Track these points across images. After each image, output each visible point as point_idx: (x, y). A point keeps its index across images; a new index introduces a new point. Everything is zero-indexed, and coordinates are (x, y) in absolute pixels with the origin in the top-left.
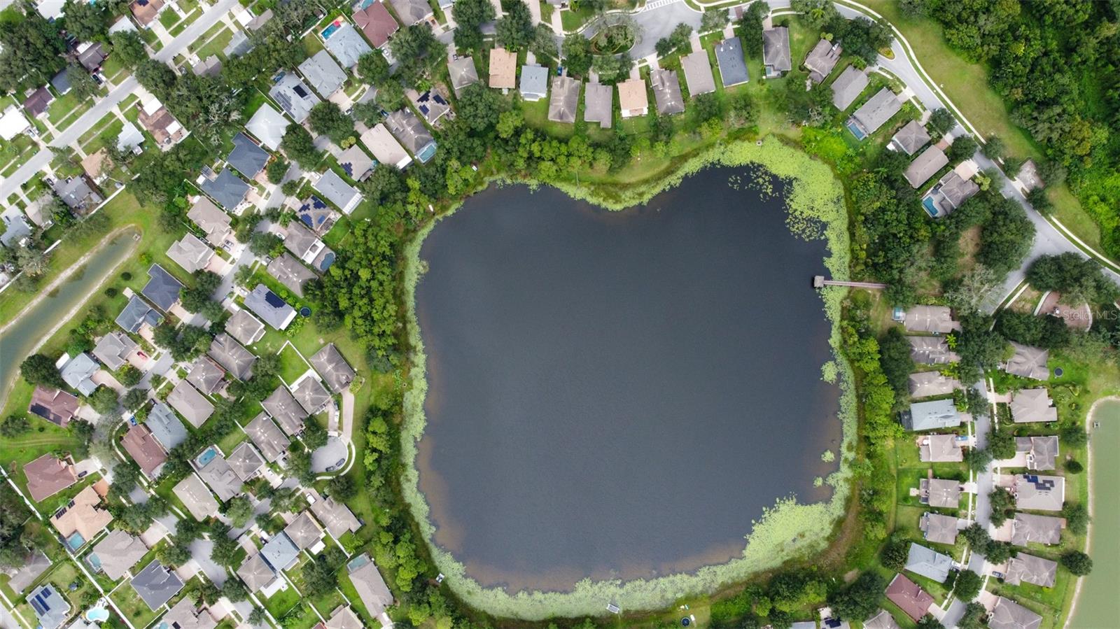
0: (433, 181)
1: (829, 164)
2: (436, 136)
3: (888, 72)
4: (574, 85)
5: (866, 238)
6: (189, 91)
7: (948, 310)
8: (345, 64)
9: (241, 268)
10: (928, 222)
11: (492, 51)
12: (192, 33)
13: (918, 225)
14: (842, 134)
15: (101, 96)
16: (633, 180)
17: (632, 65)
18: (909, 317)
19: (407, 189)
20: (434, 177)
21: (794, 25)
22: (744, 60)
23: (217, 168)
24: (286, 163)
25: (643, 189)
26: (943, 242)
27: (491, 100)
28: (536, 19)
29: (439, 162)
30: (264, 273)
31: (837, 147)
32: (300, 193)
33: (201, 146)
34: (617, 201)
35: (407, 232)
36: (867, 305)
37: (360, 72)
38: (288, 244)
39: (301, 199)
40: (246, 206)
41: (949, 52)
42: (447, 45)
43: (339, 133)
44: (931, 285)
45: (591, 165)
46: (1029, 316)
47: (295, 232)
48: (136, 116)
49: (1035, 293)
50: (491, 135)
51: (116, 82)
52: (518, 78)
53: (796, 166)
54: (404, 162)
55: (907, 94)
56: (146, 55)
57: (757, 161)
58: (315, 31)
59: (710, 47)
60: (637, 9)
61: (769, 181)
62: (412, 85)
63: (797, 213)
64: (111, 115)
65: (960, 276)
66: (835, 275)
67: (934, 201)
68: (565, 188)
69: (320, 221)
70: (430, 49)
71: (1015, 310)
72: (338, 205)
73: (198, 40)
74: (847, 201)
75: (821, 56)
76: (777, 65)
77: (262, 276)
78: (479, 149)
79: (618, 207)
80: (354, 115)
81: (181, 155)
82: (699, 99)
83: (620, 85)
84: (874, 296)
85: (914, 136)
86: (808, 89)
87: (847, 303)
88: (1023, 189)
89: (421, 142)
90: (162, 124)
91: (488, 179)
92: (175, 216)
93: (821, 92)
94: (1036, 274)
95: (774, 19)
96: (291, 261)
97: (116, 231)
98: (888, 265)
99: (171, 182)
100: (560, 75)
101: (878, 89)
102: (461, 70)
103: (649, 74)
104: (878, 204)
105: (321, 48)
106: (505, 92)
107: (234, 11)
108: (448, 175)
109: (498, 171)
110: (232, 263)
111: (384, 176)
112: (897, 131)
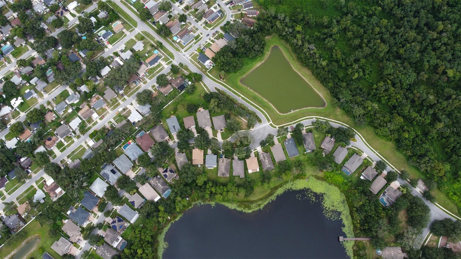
0: (169, 206)
1: (338, 186)
2: (171, 186)
3: (355, 147)
4: (228, 161)
5: (358, 218)
6: (66, 175)
7: (400, 248)
8: (132, 159)
9: (84, 252)
10: (384, 209)
11: (193, 150)
12: (68, 151)
13: (380, 211)
14: (341, 174)
15: (29, 179)
16: (255, 199)
17: (251, 152)
18: (384, 253)
19: (159, 211)
20: (170, 204)
21: (315, 131)
22: (296, 147)
23: (76, 207)
24: (106, 202)
25: (260, 202)
26: (392, 217)
27: (194, 170)
28: (211, 136)
29: (172, 198)
30: (95, 253)
31: (340, 179)
32: (112, 215)
33: (70, 198)
34: (249, 208)
35: (159, 229)
36: (364, 248)
37: (139, 162)
38: (106, 239)
39: (112, 218)
40: (88, 222)
41: (378, 138)
42: (175, 149)
43: (130, 188)
44: (390, 236)
45: (237, 194)
46: (436, 249)
47: (109, 233)
48: (43, 186)
49: (436, 237)
50: (194, 185)
51: (35, 173)
52: (204, 160)
53: (323, 188)
54: (157, 199)
55: (365, 155)
56: (49, 161)
57: (307, 187)
58: (120, 147)
59: (282, 142)
60: (251, 129)
61: (313, 195)
62: (160, 166)
63: (327, 209)
64: (32, 186)
65: (402, 232)
66: (348, 235)
67: (384, 199)
68: (227, 204)
69: (120, 228)
70: (168, 151)
71: (429, 246)
72: (129, 220)
73: (72, 153)
74: (347, 202)
75: (327, 143)
76: (310, 148)
77: (93, 255)
78: (189, 191)
79: (250, 211)
80: (136, 180)
81: (61, 203)
82: (280, 163)
83: (247, 160)
84: (367, 243)
85: (371, 173)
86: (324, 156)
87: (355, 248)
88: (420, 192)
89: (164, 189)
90: (53, 189)
91: (193, 203)
92: (56, 230)
93: (329, 158)
94: (435, 229)
95: (306, 130)
96: (107, 247)
97: (29, 238)
98: (370, 229)
99: (56, 215)
100: (222, 157)
101: (353, 154)
102: (181, 159)
103: (258, 155)
104: (361, 203)
105: (122, 153)
106: (199, 166)
107: (87, 141)
108: (176, 204)
109: (198, 200)
110: (80, 249)
111: (148, 206)
112: (363, 171)
